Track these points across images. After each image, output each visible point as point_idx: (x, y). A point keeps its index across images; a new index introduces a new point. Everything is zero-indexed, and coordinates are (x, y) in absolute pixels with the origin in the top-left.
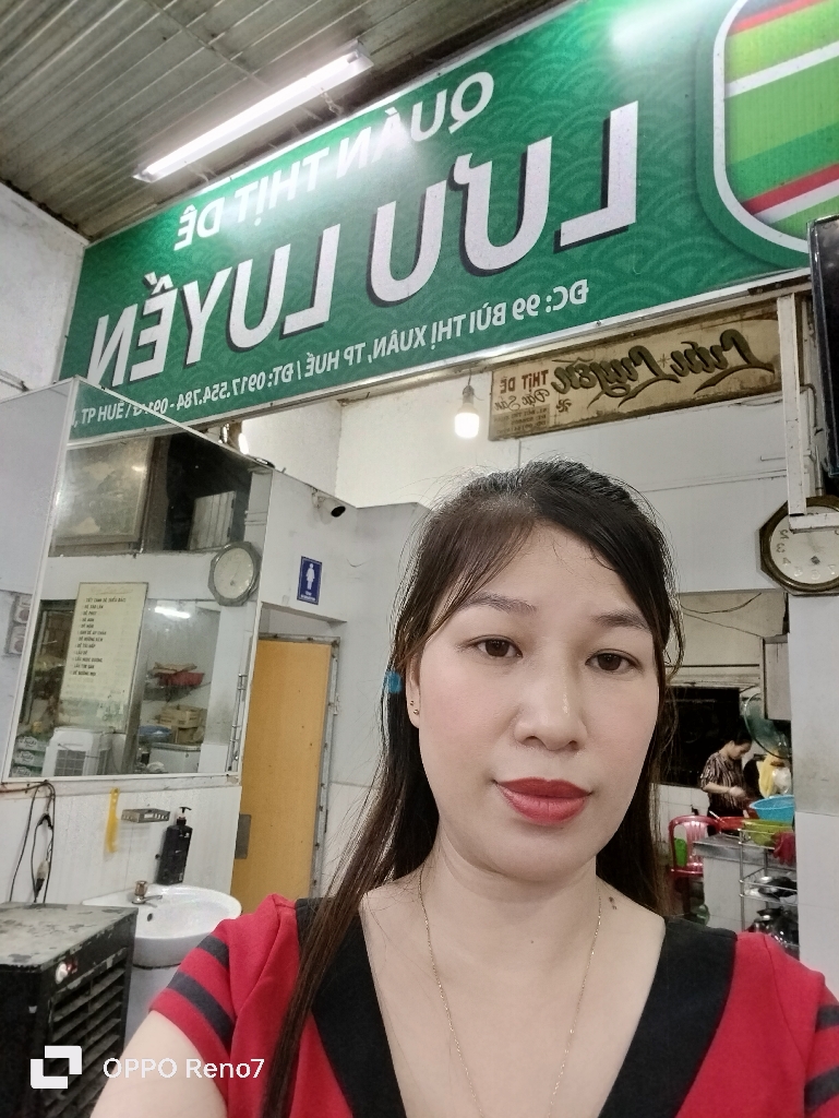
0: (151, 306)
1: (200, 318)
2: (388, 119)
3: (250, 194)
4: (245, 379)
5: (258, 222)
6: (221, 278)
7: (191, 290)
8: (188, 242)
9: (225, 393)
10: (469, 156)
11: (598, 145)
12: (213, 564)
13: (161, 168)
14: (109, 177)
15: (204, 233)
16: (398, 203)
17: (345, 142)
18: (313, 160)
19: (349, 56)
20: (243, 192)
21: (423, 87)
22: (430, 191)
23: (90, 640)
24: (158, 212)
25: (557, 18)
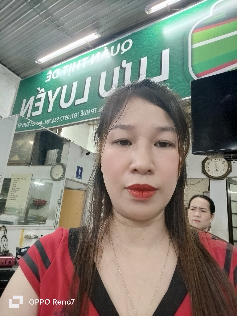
0: (38, 96)
1: (52, 100)
2: (105, 50)
3: (67, 68)
4: (64, 117)
5: (69, 75)
6: (58, 90)
7: (50, 93)
8: (49, 80)
9: (58, 120)
10: (126, 61)
11: (159, 58)
12: (52, 169)
13: (43, 60)
14: (28, 62)
15: (54, 78)
16: (107, 72)
17: (93, 55)
18: (84, 59)
19: (95, 33)
20: (65, 67)
21: (114, 42)
22: (115, 69)
23: (15, 190)
24: (41, 72)
25: (149, 27)
